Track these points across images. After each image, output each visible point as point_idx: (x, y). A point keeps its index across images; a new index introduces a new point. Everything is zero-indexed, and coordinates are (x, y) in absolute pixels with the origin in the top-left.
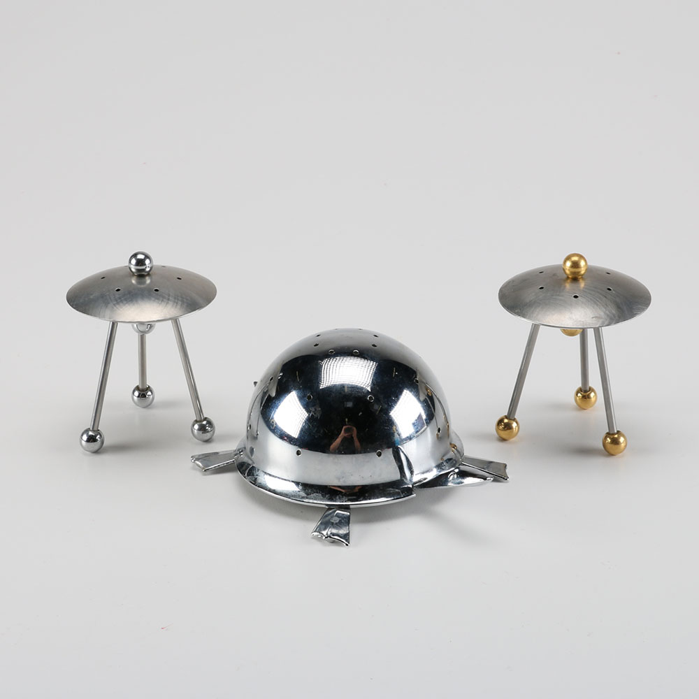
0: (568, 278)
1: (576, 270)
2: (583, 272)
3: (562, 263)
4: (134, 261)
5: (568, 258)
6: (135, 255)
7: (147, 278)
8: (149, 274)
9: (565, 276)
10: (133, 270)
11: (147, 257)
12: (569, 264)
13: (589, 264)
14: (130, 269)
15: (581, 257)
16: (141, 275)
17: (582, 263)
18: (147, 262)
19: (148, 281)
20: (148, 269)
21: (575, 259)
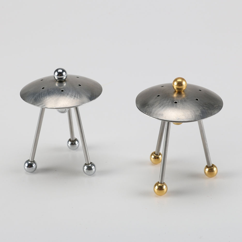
0: (175, 91)
1: (180, 87)
2: (184, 88)
3: (172, 82)
4: (56, 73)
5: (176, 80)
6: (57, 70)
7: (64, 83)
8: (65, 80)
9: (174, 91)
10: (56, 78)
11: (64, 71)
12: (176, 83)
13: (187, 83)
14: (54, 77)
15: (183, 79)
16: (61, 81)
17: (184, 83)
18: (64, 73)
19: (65, 84)
20: (64, 78)
21: (180, 80)
